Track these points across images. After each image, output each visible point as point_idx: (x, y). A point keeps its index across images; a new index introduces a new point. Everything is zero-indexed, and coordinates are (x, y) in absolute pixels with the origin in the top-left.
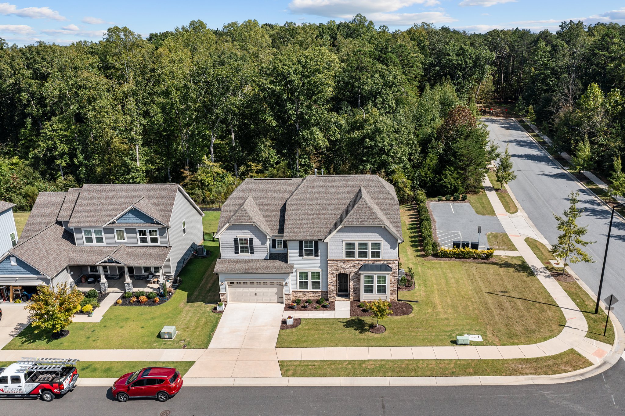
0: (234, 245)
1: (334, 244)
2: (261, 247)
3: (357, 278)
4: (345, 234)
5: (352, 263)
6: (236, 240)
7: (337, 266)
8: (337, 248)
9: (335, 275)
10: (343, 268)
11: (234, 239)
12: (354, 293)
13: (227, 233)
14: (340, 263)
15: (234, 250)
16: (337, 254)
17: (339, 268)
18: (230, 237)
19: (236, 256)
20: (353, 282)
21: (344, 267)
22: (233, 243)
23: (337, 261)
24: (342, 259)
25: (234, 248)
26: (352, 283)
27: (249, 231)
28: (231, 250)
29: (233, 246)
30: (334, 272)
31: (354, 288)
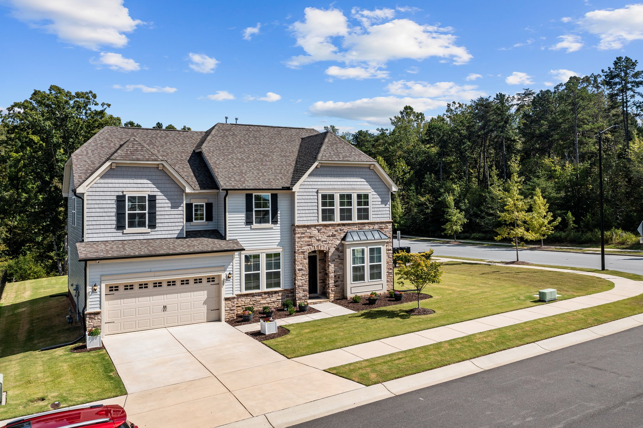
0: (115, 210)
1: (304, 197)
2: (172, 213)
3: (339, 256)
4: (320, 180)
5: (330, 231)
6: (120, 200)
7: (310, 237)
8: (310, 204)
9: (307, 254)
10: (318, 240)
11: (118, 196)
12: (336, 286)
13: (103, 185)
14: (314, 232)
15: (115, 222)
16: (308, 215)
17: (313, 240)
18: (109, 194)
19: (118, 236)
20: (333, 265)
21: (320, 238)
22: (115, 206)
23: (308, 227)
24: (317, 223)
25: (114, 218)
26: (332, 268)
27: (148, 182)
28: (109, 222)
29: (114, 214)
30: (306, 248)
31: (335, 276)
